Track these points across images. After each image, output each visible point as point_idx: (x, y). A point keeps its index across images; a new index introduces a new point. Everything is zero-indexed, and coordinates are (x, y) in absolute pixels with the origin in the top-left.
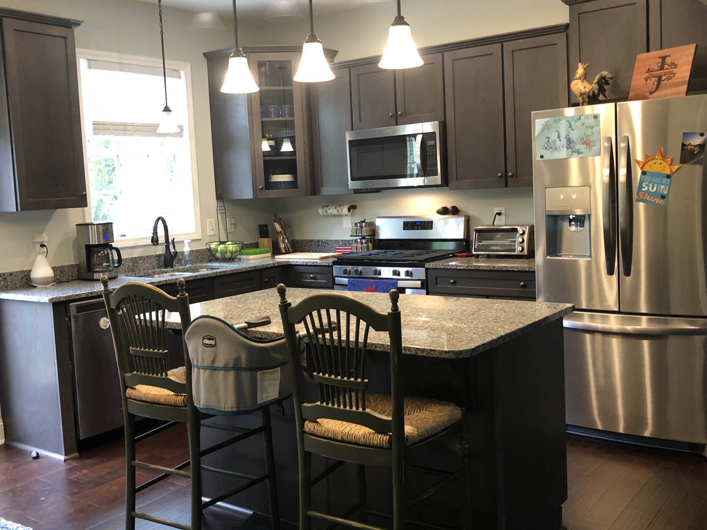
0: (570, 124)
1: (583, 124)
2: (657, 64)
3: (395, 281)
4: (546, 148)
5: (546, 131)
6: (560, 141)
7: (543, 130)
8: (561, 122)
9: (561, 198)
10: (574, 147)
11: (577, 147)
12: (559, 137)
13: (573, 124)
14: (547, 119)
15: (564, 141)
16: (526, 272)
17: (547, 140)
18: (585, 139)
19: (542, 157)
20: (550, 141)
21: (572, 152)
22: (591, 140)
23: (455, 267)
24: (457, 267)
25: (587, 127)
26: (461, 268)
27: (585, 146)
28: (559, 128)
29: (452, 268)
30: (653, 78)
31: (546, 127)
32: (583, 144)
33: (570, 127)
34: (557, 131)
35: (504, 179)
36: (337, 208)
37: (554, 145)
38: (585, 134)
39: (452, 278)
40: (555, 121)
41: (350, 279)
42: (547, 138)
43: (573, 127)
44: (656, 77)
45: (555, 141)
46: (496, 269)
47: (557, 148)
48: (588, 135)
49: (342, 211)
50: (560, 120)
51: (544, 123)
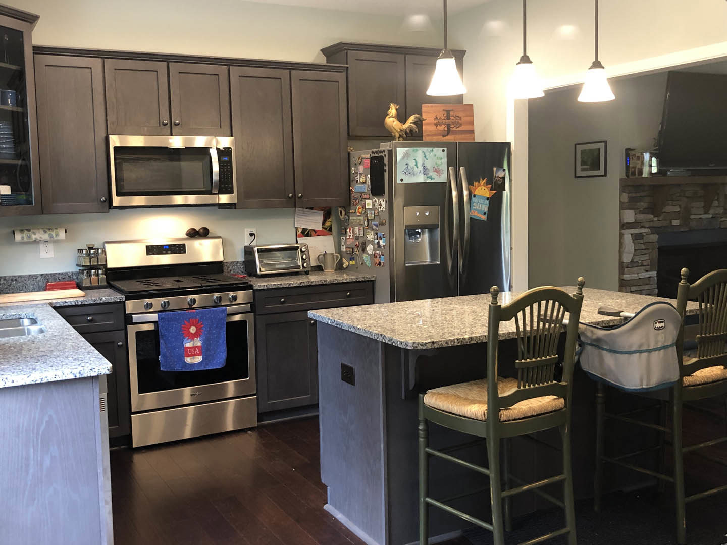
0: (425, 154)
1: (435, 156)
2: (443, 114)
3: (224, 308)
4: (406, 173)
5: (406, 158)
6: (417, 167)
7: (403, 158)
8: (418, 152)
9: (417, 215)
10: (428, 174)
11: (431, 174)
12: (416, 165)
13: (427, 154)
14: (407, 149)
15: (421, 168)
16: (354, 282)
17: (407, 166)
18: (436, 167)
19: (402, 180)
20: (409, 167)
21: (427, 177)
22: (440, 168)
23: (287, 286)
24: (289, 285)
25: (437, 158)
26: (295, 285)
27: (436, 173)
28: (416, 157)
29: (285, 286)
30: (443, 125)
31: (406, 156)
32: (434, 171)
33: (425, 157)
34: (415, 160)
35: (293, 198)
36: (49, 232)
37: (413, 170)
38: (436, 164)
39: (282, 297)
40: (414, 151)
41: (159, 314)
42: (407, 164)
43: (427, 157)
44: (446, 124)
45: (413, 167)
46: (327, 283)
47: (415, 173)
48: (439, 165)
49: (57, 235)
50: (417, 150)
51: (405, 152)
